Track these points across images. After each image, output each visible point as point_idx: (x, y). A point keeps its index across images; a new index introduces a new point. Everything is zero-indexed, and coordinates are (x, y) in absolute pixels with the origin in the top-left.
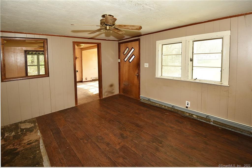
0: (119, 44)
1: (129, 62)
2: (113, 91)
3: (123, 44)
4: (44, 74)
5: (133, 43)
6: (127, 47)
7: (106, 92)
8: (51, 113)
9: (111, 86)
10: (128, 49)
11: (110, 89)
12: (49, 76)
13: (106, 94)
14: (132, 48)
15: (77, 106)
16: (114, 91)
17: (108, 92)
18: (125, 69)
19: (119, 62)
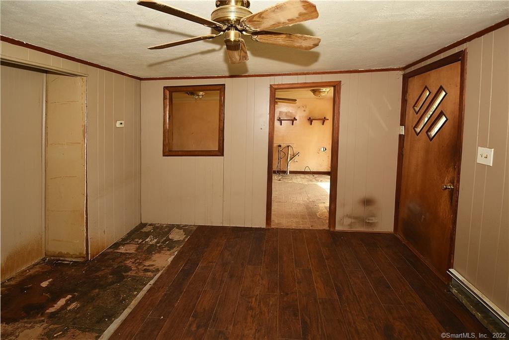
0: (406, 79)
1: (428, 136)
2: (373, 218)
3: (416, 77)
4: (217, 150)
5: (445, 70)
6: (426, 87)
7: (349, 217)
8: (222, 225)
9: (367, 202)
10: (428, 93)
11: (361, 211)
12: (222, 155)
13: (348, 221)
14: (441, 89)
15: (268, 229)
16: (374, 220)
17: (355, 218)
18: (416, 157)
19: (400, 136)
